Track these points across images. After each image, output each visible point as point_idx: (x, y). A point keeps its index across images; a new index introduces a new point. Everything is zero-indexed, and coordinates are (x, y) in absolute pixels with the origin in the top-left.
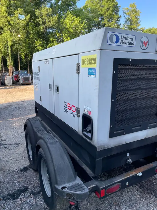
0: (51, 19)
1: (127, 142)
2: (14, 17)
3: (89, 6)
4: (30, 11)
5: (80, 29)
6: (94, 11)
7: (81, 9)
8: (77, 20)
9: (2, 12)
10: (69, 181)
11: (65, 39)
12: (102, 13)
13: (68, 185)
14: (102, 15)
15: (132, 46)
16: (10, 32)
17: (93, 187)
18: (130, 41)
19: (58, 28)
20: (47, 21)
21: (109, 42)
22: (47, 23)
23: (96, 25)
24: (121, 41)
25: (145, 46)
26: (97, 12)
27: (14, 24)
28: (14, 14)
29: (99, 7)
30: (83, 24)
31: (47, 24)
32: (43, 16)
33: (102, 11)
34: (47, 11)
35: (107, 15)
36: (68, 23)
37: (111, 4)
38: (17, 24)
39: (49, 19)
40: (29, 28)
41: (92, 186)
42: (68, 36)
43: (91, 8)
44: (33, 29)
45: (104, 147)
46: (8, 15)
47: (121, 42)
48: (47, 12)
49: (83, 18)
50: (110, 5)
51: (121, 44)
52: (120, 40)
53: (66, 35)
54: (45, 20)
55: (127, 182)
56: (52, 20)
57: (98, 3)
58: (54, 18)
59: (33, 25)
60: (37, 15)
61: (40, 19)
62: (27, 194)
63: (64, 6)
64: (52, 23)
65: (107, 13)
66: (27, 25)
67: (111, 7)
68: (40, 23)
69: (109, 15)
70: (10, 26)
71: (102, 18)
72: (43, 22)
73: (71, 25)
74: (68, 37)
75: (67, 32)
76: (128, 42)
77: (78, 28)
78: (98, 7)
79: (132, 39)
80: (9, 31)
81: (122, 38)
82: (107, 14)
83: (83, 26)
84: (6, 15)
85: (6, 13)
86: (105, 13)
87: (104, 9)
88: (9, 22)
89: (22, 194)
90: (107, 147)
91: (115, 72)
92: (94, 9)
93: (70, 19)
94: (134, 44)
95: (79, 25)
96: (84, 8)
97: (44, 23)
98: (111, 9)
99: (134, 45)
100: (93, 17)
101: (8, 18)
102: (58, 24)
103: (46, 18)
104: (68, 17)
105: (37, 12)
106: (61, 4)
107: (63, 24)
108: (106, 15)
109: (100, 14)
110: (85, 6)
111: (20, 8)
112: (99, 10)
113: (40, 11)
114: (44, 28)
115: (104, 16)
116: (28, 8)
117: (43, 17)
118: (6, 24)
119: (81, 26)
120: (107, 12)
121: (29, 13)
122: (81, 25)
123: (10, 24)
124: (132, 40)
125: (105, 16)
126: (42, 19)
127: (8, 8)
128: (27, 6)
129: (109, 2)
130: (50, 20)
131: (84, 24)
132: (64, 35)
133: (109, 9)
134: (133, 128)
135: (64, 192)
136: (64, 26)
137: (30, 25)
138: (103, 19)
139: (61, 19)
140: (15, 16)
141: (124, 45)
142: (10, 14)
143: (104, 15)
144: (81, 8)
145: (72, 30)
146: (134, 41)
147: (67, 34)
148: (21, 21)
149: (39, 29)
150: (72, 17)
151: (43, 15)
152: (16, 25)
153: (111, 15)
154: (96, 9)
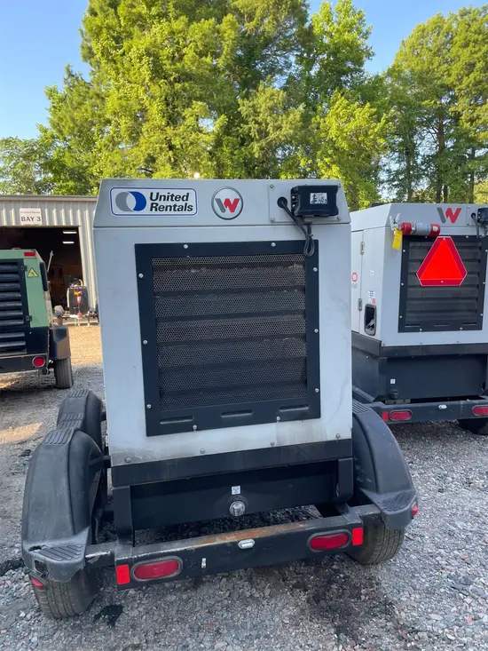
0: (282, 120)
1: (209, 452)
2: (181, 128)
3: (405, 64)
4: (225, 104)
5: (372, 137)
6: (422, 78)
7: (379, 80)
8: (362, 113)
9: (153, 116)
10: (56, 537)
11: (326, 170)
12: (448, 81)
13: (48, 544)
14: (449, 88)
15: (187, 212)
16: (172, 168)
17: (101, 556)
18: (181, 203)
19: (303, 142)
20: (270, 128)
21: (117, 210)
22: (271, 132)
23: (430, 120)
24: (152, 204)
25: (232, 210)
26: (431, 81)
27: (182, 145)
28: (184, 118)
29: (440, 65)
30: (383, 121)
31: (272, 136)
32: (261, 115)
33: (449, 75)
34: (273, 99)
35: (468, 86)
36: (334, 126)
37: (480, 50)
38: (191, 143)
39: (276, 121)
40: (223, 151)
41: (99, 554)
42: (334, 163)
43: (412, 70)
44: (232, 153)
45: (134, 458)
46: (168, 123)
47: (152, 207)
48: (270, 104)
49: (383, 104)
50: (476, 52)
51: (151, 210)
52: (149, 202)
53: (327, 160)
54: (267, 124)
55: (204, 560)
56: (285, 122)
57: (435, 54)
58: (292, 116)
59: (233, 143)
60: (244, 114)
61: (252, 125)
62: (20, 573)
63: (326, 77)
64: (287, 130)
65: (465, 78)
66: (218, 143)
67: (478, 58)
68: (252, 134)
69: (475, 85)
70: (171, 153)
71: (452, 97)
72: (260, 132)
73: (342, 131)
74: (334, 167)
75: (330, 152)
76: (175, 206)
77: (366, 135)
78: (436, 64)
79: (185, 198)
80: (168, 166)
81: (154, 198)
82: (466, 81)
83: (382, 129)
84: (163, 123)
85: (164, 117)
86: (460, 80)
87: (456, 69)
88: (170, 140)
89: (11, 571)
90: (141, 460)
91: (141, 275)
92: (422, 72)
93: (341, 113)
94: (194, 208)
95: (369, 128)
96: (390, 73)
97: (263, 134)
98: (479, 65)
99: (194, 211)
100: (419, 97)
101: (168, 131)
102: (303, 132)
103: (269, 119)
104: (336, 106)
105: (244, 105)
106: (320, 72)
107: (318, 128)
108: (463, 86)
109: (442, 86)
110: (394, 66)
111: (198, 99)
112: (438, 75)
113: (251, 103)
114: (262, 149)
115: (456, 89)
116: (220, 97)
117: (260, 119)
118: (161, 149)
119: (376, 130)
120: (468, 75)
121: (222, 110)
122: (376, 127)
123: (171, 148)
124: (187, 200)
125: (460, 90)
126: (256, 122)
127: (168, 105)
128: (219, 92)
129: (471, 44)
130: (279, 122)
131: (386, 123)
132: (322, 160)
133: (473, 65)
134: (223, 417)
135: (31, 556)
136: (323, 135)
137: (225, 143)
138: (454, 99)
139: (315, 116)
140: (185, 123)
141: (164, 212)
142: (173, 119)
143: (455, 86)
144: (378, 76)
145: (344, 145)
146: (191, 202)
147: (330, 156)
148: (201, 135)
149: (250, 153)
150: (348, 105)
151: (260, 112)
152: (187, 147)
153: (480, 82)
154: (428, 73)
